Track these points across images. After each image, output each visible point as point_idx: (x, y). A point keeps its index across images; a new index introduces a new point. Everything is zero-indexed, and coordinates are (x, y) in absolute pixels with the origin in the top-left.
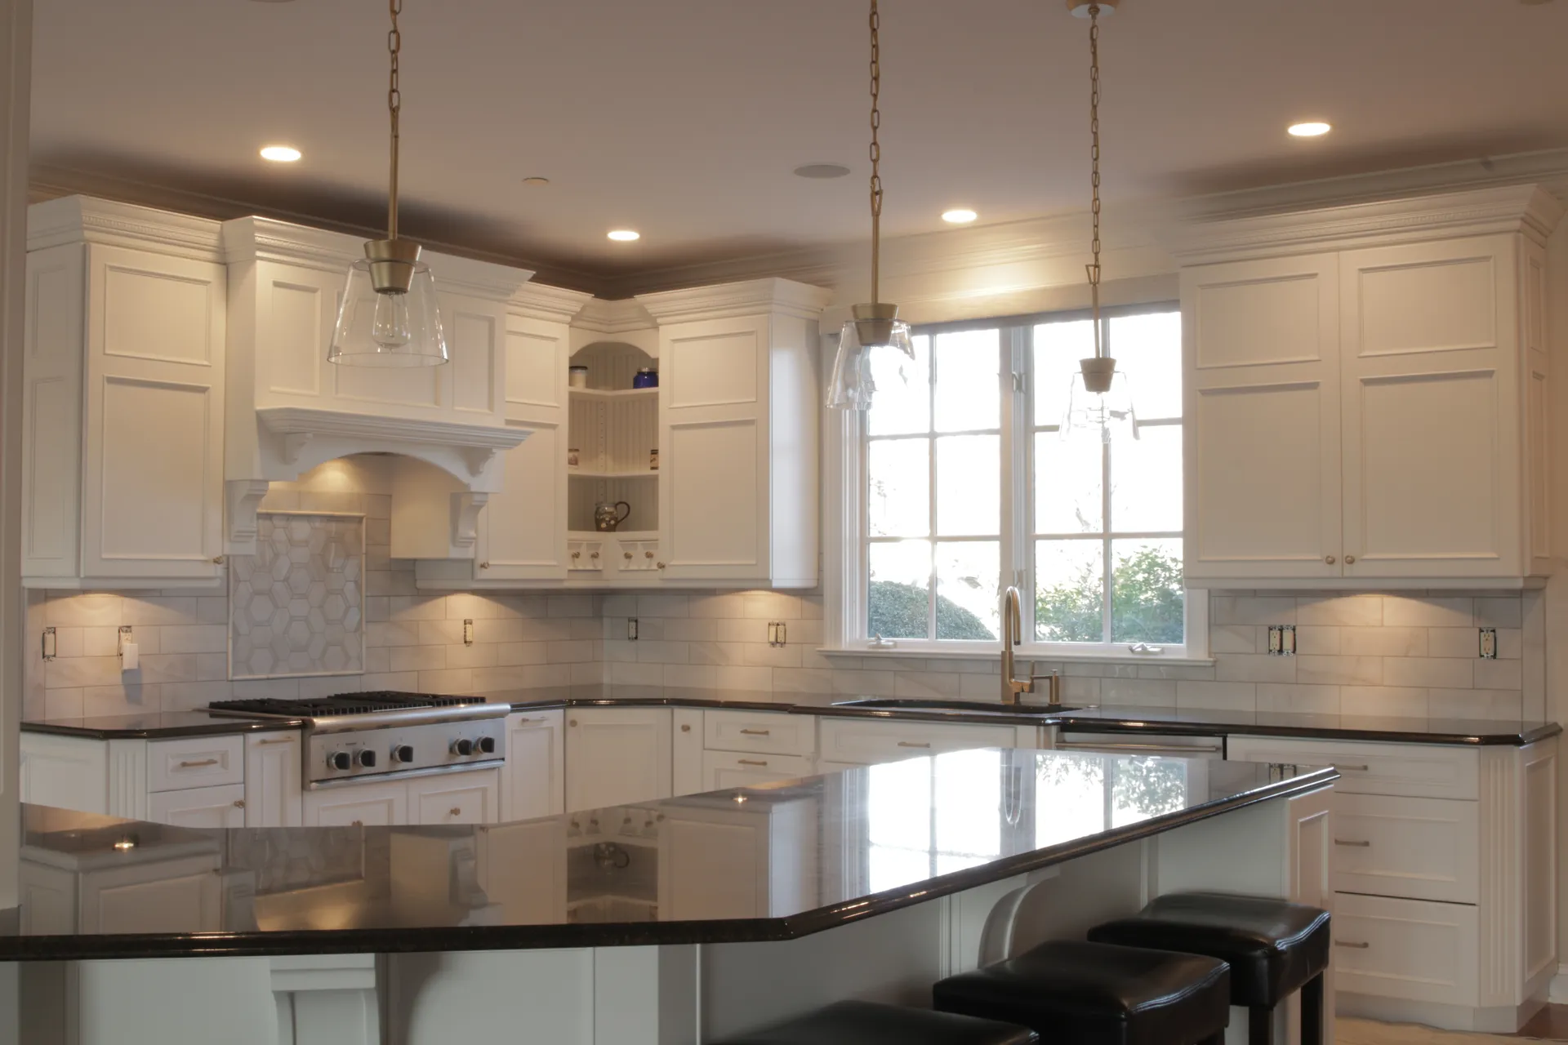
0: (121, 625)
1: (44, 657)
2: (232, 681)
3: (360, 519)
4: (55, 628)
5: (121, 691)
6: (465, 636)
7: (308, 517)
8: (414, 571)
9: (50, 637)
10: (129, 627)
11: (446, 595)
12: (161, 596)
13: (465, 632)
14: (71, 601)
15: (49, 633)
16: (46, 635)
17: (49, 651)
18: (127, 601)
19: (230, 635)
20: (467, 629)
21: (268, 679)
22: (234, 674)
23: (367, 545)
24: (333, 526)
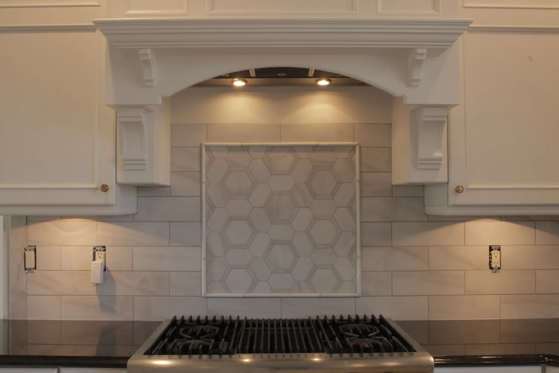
0: (95, 245)
1: (26, 269)
2: (207, 297)
3: (353, 148)
4: (35, 246)
5: (96, 301)
6: (490, 262)
7: (291, 149)
8: (424, 197)
9: (30, 254)
10: (104, 247)
11: (464, 221)
12: (133, 221)
13: (490, 258)
14: (50, 225)
15: (30, 250)
16: (27, 252)
17: (30, 264)
18: (100, 225)
19: (204, 255)
20: (493, 256)
21: (244, 297)
22: (207, 292)
23: (361, 172)
24: (316, 156)
